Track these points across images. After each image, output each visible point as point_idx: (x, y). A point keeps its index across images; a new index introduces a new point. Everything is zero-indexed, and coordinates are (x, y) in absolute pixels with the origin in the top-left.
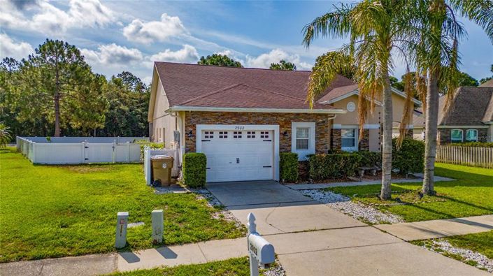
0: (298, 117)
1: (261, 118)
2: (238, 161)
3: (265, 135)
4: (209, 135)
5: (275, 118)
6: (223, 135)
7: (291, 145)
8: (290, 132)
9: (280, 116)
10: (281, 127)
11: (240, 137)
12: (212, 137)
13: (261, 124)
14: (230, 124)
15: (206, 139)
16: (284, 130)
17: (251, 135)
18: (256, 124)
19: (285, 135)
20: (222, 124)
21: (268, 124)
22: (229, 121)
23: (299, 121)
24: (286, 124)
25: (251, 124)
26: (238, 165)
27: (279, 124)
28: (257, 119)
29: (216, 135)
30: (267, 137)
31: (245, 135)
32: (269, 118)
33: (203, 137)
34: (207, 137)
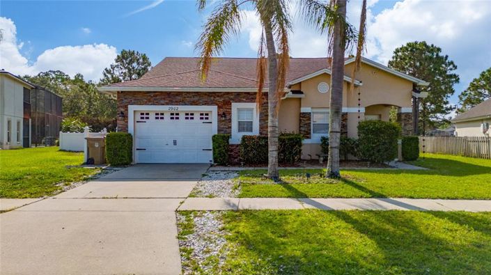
0: (239, 97)
1: (196, 99)
2: (175, 143)
3: (204, 116)
4: (145, 116)
5: (212, 98)
6: (160, 116)
7: (231, 127)
8: (230, 113)
9: (218, 96)
10: (219, 107)
11: (177, 118)
12: (148, 118)
13: (197, 105)
14: (163, 105)
15: (142, 120)
16: (222, 111)
17: (189, 116)
18: (191, 104)
19: (225, 116)
20: (154, 104)
21: (205, 104)
22: (162, 102)
23: (240, 101)
24: (224, 104)
25: (186, 105)
26: (175, 147)
27: (217, 105)
28: (192, 99)
29: (152, 116)
30: (207, 118)
31: (182, 116)
32: (205, 99)
33: (138, 117)
34: (142, 118)
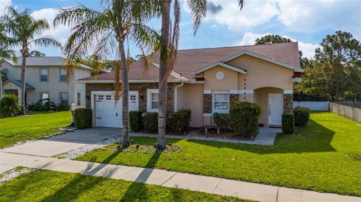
0: (151, 85)
4: (101, 97)
5: (135, 86)
6: (109, 97)
7: (146, 106)
8: (146, 96)
9: (139, 85)
10: (139, 92)
12: (102, 99)
14: (109, 91)
16: (141, 95)
20: (104, 91)
24: (143, 90)
26: (117, 117)
27: (138, 90)
29: (105, 97)
30: (134, 99)
32: (132, 86)
33: (97, 98)
34: (100, 99)
